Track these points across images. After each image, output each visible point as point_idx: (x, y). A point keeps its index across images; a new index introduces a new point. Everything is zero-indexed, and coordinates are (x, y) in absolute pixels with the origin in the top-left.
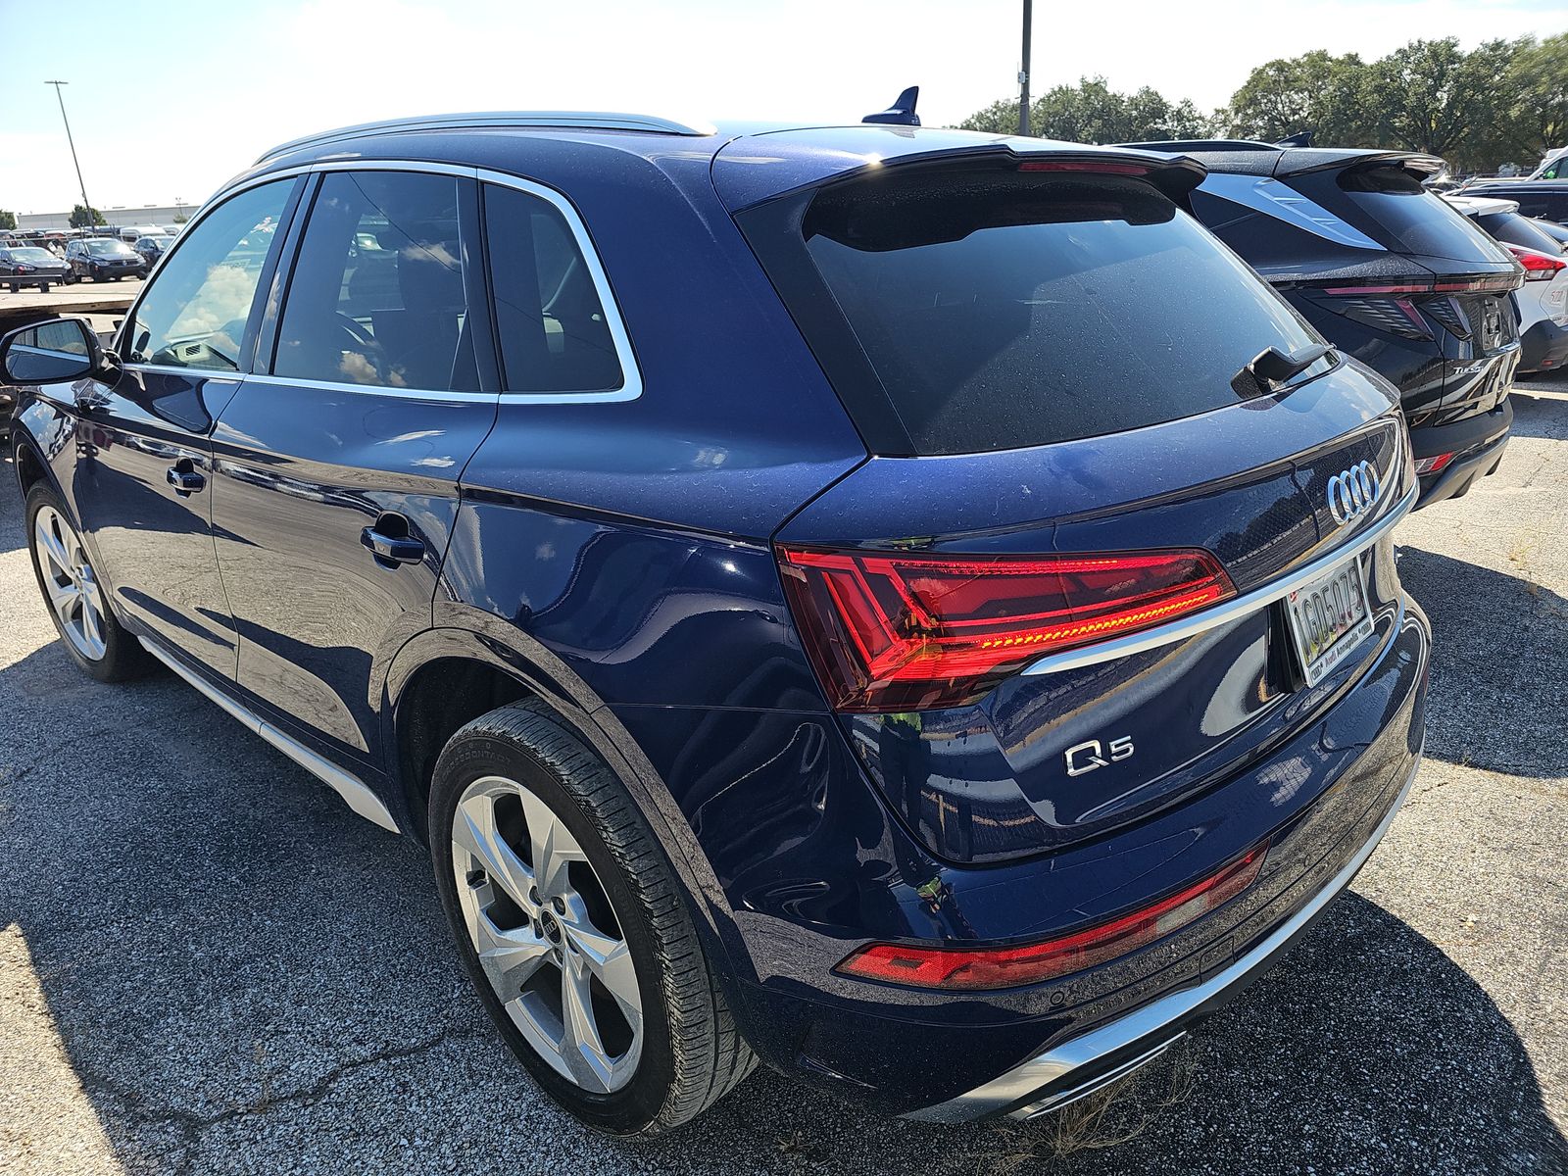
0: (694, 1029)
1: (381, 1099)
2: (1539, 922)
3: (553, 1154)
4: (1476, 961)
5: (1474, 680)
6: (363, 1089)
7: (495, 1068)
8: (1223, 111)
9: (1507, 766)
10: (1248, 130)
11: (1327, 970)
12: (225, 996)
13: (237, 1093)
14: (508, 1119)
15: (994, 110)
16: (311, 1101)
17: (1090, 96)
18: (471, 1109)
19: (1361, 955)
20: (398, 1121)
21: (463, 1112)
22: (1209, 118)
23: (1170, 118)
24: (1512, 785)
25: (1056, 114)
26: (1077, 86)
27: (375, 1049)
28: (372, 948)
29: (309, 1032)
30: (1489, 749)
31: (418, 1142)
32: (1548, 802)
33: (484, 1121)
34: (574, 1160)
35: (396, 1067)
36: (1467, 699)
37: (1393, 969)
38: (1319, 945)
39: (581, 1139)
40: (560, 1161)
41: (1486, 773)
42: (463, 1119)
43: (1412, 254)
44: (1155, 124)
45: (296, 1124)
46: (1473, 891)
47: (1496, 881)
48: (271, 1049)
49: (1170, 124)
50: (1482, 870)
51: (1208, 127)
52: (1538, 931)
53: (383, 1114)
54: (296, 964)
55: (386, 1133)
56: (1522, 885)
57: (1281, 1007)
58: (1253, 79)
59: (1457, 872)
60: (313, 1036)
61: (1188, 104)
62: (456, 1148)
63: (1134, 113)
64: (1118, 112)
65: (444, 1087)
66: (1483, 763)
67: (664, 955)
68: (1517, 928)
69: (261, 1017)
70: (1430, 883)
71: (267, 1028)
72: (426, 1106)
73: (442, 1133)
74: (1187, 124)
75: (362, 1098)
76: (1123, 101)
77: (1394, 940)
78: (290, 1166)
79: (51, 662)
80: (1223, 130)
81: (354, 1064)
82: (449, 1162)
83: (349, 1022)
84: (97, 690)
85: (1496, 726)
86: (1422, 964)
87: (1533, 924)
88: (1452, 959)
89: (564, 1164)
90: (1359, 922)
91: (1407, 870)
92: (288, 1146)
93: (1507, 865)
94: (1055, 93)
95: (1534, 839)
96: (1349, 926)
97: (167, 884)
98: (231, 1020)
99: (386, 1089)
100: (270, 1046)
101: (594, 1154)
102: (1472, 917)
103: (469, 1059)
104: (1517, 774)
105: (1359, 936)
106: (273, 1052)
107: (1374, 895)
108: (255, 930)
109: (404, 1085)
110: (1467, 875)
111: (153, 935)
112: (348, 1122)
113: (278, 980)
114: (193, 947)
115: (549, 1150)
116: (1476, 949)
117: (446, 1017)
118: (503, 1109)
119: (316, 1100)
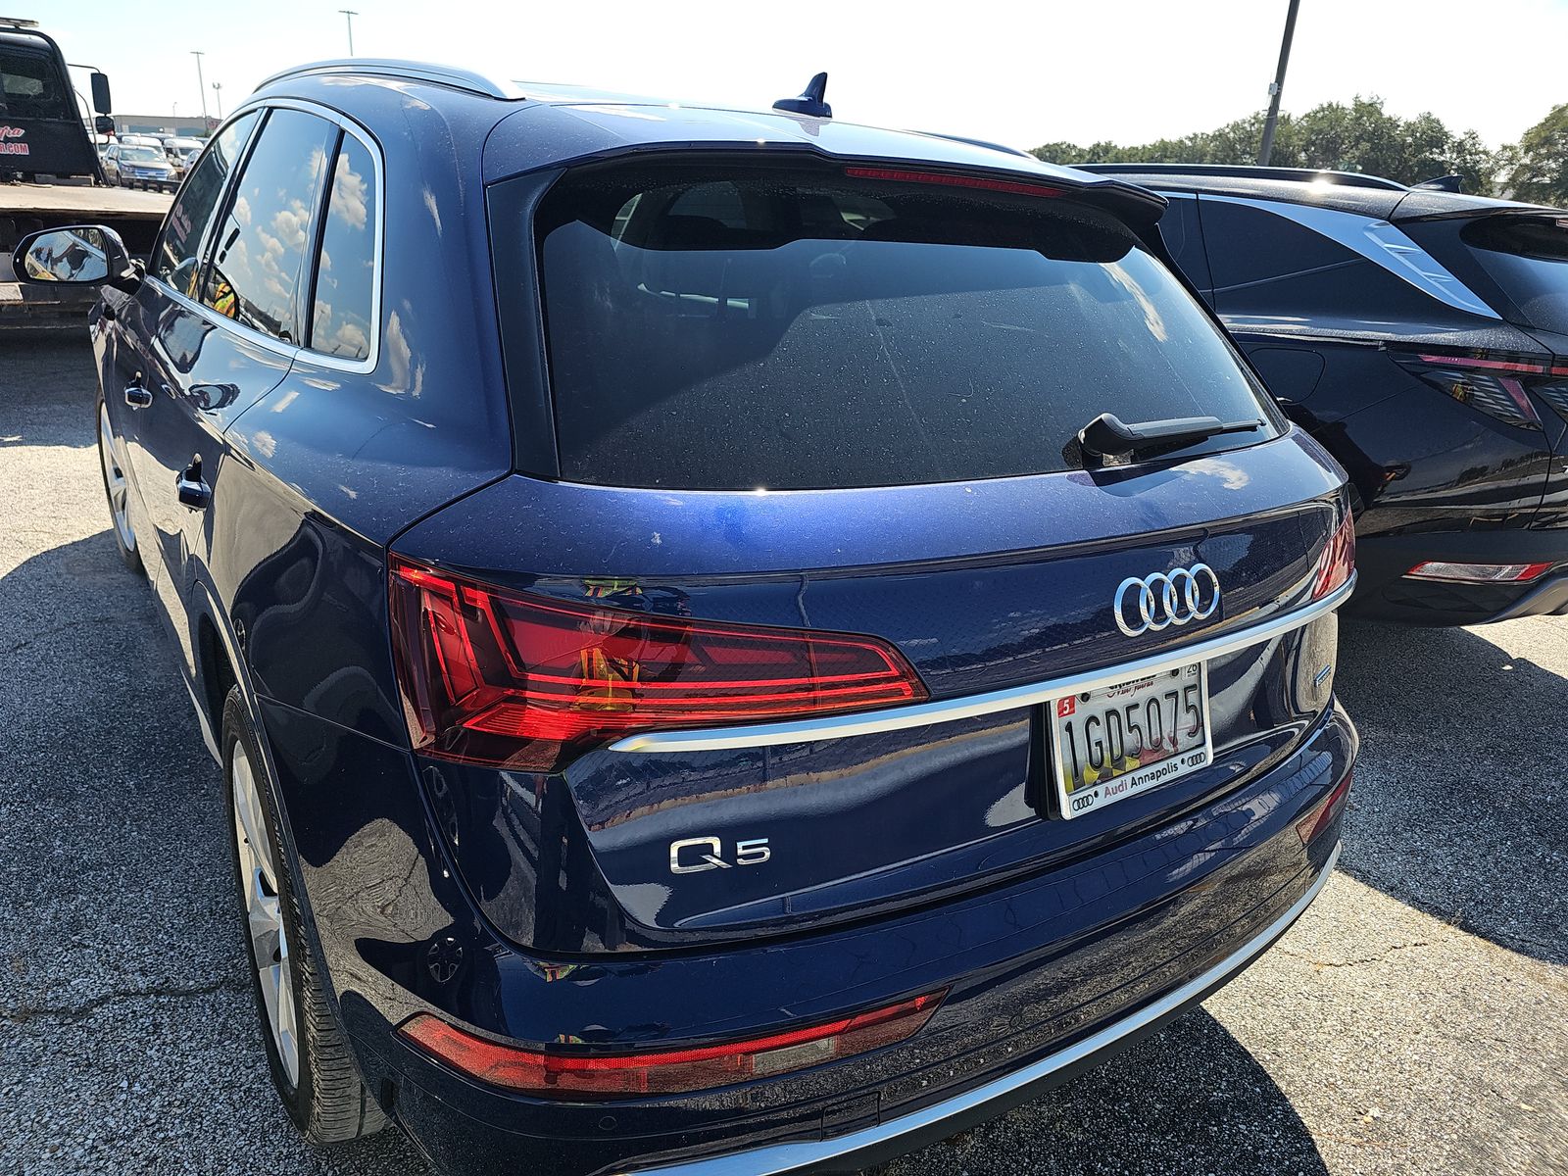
0: (332, 1050)
1: (129, 1036)
2: (1455, 1137)
3: (248, 1134)
4: (1351, 1166)
5: (1524, 828)
6: (120, 1020)
7: (248, 1030)
8: (1512, 148)
9: (1512, 938)
10: (1539, 172)
11: (1164, 1134)
12: (57, 897)
13: (12, 996)
14: (230, 1086)
15: (1253, 121)
16: (70, 1020)
17: (1362, 117)
18: (202, 1067)
19: (1214, 1126)
20: (132, 1061)
21: (193, 1068)
22: (1493, 153)
23: (1449, 148)
24: (1507, 963)
25: (1320, 132)
26: (1349, 104)
27: (153, 983)
28: (208, 880)
29: (107, 951)
30: (1499, 914)
31: (137, 1087)
32: (1541, 991)
33: (207, 1082)
34: (266, 1146)
35: (162, 1006)
36: (1503, 851)
37: (1244, 1152)
38: (1170, 1102)
39: (285, 1125)
40: (252, 1143)
41: (1482, 942)
42: (190, 1075)
43: (1532, 329)
44: (1431, 154)
45: (44, 1041)
46: (1391, 1080)
47: (1425, 1075)
48: (65, 960)
49: (1448, 155)
50: (1416, 1057)
51: (1491, 162)
52: (1447, 1148)
53: (121, 1051)
54: (135, 880)
55: (115, 1070)
56: (1456, 1086)
57: (1087, 1166)
58: (1552, 117)
59: (1384, 1052)
60: (108, 956)
61: (1473, 136)
62: (166, 1103)
63: (1409, 140)
64: (1390, 137)
65: (191, 1039)
66: (1483, 929)
67: (306, 966)
68: (1424, 1137)
69: (75, 926)
70: (1345, 1059)
71: (73, 939)
72: (164, 1053)
73: (162, 1085)
74: (1468, 157)
75: (114, 1029)
76: (1399, 126)
77: (1263, 1118)
78: (15, 1081)
79: (104, 546)
80: (1508, 168)
81: (127, 994)
82: (152, 1116)
83: (146, 950)
84: (125, 580)
85: (1522, 889)
86: (1282, 1153)
87: (1446, 1137)
88: (1323, 1156)
89: (253, 1148)
90: (1233, 1086)
91: (1322, 1037)
92: (24, 1060)
93: (1450, 1058)
94: (1323, 110)
95: (1501, 1034)
96: (1219, 1088)
97: (72, 777)
98: (49, 922)
99: (140, 1026)
100: (66, 956)
101: (287, 1145)
102: (1375, 1112)
103: (230, 1015)
104: (1520, 951)
105: (1225, 1104)
106: (65, 963)
107: (1268, 1058)
108: (119, 839)
109: (157, 1026)
110: (1394, 1059)
111: (32, 824)
112: (88, 1051)
113: (110, 893)
114: (58, 844)
115: (247, 1130)
116: (1359, 1151)
117: (233, 966)
118: (230, 1074)
119: (74, 1021)
